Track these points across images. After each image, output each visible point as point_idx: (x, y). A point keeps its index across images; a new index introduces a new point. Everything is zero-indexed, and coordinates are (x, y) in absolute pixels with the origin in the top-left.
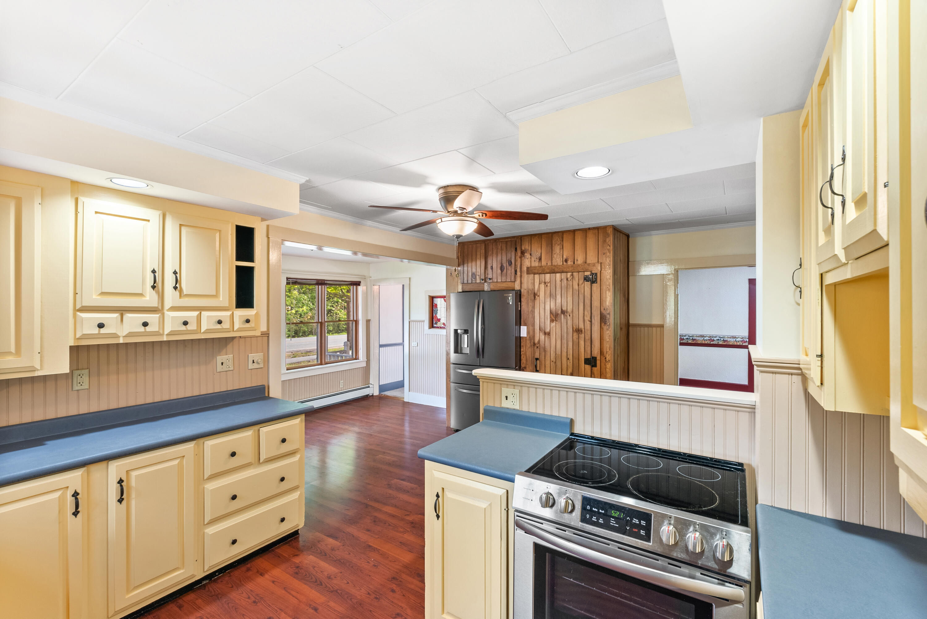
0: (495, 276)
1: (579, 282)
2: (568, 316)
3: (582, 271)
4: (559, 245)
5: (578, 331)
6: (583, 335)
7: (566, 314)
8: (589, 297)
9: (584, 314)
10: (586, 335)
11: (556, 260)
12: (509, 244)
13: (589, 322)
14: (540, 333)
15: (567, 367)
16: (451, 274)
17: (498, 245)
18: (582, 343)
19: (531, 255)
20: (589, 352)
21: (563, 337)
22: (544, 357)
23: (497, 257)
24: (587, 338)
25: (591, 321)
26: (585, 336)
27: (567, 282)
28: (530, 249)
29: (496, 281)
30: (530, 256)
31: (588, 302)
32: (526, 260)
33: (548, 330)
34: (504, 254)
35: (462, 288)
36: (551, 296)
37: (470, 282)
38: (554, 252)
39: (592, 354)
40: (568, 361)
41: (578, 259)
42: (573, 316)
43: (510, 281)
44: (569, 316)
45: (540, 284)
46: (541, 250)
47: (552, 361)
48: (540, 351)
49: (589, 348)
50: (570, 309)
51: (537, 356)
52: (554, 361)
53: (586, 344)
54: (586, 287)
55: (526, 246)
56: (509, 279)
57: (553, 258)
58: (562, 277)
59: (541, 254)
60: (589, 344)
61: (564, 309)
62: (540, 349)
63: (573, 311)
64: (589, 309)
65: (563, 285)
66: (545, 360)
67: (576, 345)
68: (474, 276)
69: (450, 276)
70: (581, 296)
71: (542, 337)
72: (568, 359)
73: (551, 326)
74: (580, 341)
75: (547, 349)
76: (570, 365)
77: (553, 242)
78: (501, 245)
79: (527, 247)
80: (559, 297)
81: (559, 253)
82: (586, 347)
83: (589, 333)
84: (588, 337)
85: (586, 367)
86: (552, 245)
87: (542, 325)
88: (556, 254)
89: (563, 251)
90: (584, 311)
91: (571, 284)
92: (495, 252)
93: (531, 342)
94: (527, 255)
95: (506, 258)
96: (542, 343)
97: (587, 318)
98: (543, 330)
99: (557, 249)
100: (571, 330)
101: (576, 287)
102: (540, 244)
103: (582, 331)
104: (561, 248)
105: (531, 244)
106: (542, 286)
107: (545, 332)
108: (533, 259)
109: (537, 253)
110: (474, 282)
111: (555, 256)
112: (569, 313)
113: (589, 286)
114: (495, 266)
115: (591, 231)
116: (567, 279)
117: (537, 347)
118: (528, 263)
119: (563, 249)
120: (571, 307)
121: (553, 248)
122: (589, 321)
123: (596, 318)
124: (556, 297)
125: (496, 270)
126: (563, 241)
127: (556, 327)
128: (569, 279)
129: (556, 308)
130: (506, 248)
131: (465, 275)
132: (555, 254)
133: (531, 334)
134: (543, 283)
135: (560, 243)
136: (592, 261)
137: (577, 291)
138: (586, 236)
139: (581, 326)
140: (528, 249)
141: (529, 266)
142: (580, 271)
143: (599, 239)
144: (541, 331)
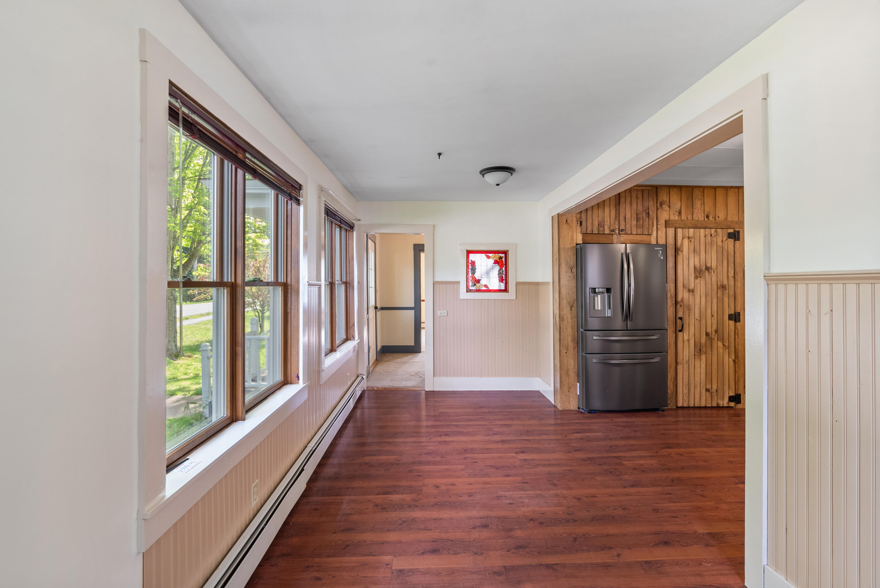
0: (628, 227)
1: (723, 238)
2: (712, 272)
3: (726, 228)
4: (699, 200)
5: (723, 287)
6: (727, 291)
7: (710, 270)
8: (733, 254)
9: (728, 270)
10: (730, 291)
11: (697, 215)
12: (646, 193)
13: (733, 279)
14: (683, 290)
15: (712, 325)
16: (567, 221)
17: (632, 193)
18: (726, 299)
19: (669, 207)
20: (733, 308)
21: (708, 294)
22: (688, 316)
23: (631, 206)
24: (731, 294)
25: (734, 278)
26: (728, 292)
27: (711, 238)
28: (668, 201)
29: (629, 233)
30: (668, 209)
31: (731, 259)
32: (665, 212)
33: (692, 287)
34: (640, 202)
35: (583, 239)
36: (695, 251)
37: (595, 231)
38: (694, 207)
39: (736, 309)
40: (713, 317)
41: (719, 216)
42: (717, 273)
43: (647, 233)
44: (714, 272)
45: (683, 239)
46: (681, 203)
47: (697, 320)
48: (683, 310)
49: (733, 304)
50: (714, 265)
51: (680, 315)
52: (699, 318)
53: (730, 300)
54: (729, 244)
55: (663, 196)
56: (646, 231)
57: (694, 213)
58: (706, 233)
59: (681, 207)
60: (733, 300)
61: (709, 265)
62: (683, 307)
63: (717, 268)
64: (733, 265)
65: (707, 241)
66: (689, 319)
67: (720, 301)
68: (601, 225)
69: (566, 223)
70: (725, 253)
71: (686, 295)
72: (713, 316)
73: (696, 283)
74: (724, 297)
75: (691, 307)
76: (715, 322)
77: (694, 196)
78: (636, 192)
79: (665, 199)
80: (703, 252)
81: (701, 207)
82: (730, 303)
83: (733, 289)
84: (732, 292)
85: (730, 323)
86: (693, 200)
87: (686, 282)
88: (697, 209)
89: (704, 206)
90: (728, 267)
91: (715, 240)
92: (628, 200)
93: (672, 301)
94: (665, 207)
95: (643, 208)
96: (686, 302)
97: (731, 274)
98: (687, 287)
99: (698, 204)
100: (715, 287)
101: (720, 243)
102: (680, 196)
103: (726, 287)
104: (702, 204)
105: (669, 196)
106: (686, 241)
107: (689, 289)
108: (671, 213)
109: (677, 206)
110: (601, 232)
111: (696, 211)
112: (713, 270)
113: (733, 243)
114: (628, 216)
115: (732, 190)
116: (711, 235)
117: (681, 306)
118: (666, 216)
119: (704, 205)
120: (716, 263)
121: (694, 202)
122: (733, 277)
123: (739, 274)
124: (700, 253)
125: (630, 221)
126: (704, 196)
127: (700, 283)
128: (713, 235)
129: (700, 265)
130: (643, 197)
131: (588, 223)
132: (695, 208)
133: (672, 292)
134: (686, 238)
135: (701, 198)
136: (732, 219)
137: (720, 247)
138: (727, 194)
139: (725, 282)
140: (666, 201)
141: (668, 219)
142: (723, 227)
143: (740, 198)
144: (685, 288)
